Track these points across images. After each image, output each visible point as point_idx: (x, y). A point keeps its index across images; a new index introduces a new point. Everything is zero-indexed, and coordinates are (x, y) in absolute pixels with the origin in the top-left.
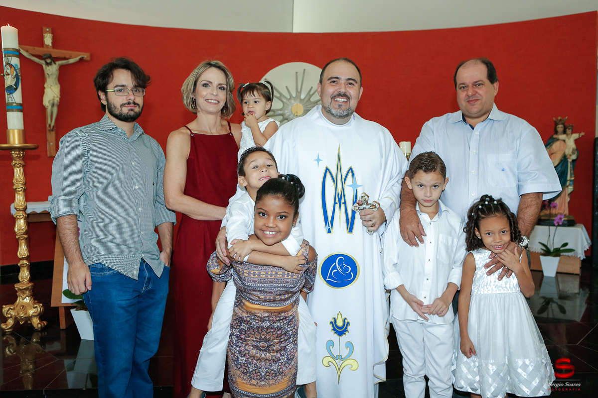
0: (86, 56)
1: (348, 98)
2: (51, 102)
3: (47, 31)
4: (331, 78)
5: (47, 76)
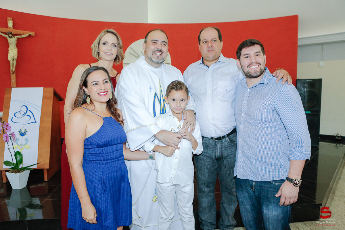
0: (33, 34)
1: (162, 53)
2: (12, 58)
3: (10, 20)
4: (153, 40)
5: (10, 44)
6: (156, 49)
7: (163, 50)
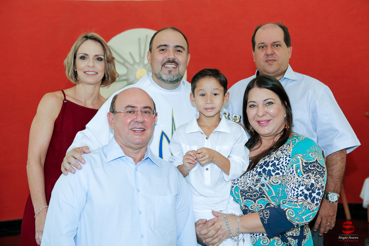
4: (160, 46)
6: (166, 60)
7: (178, 59)
